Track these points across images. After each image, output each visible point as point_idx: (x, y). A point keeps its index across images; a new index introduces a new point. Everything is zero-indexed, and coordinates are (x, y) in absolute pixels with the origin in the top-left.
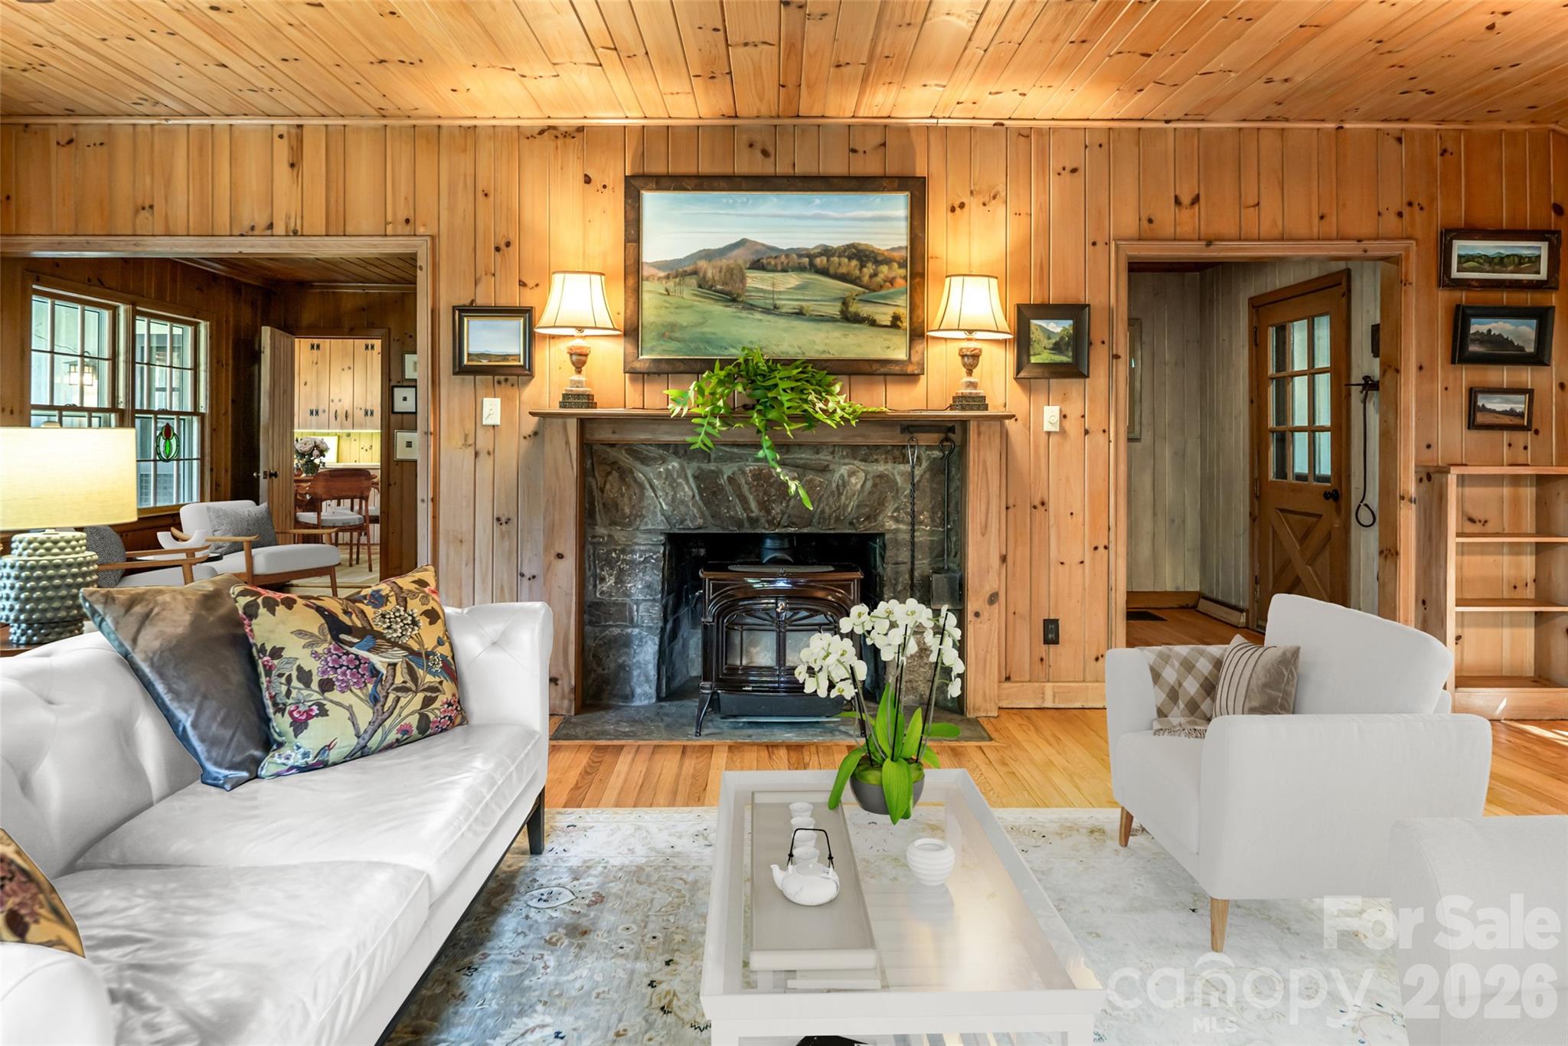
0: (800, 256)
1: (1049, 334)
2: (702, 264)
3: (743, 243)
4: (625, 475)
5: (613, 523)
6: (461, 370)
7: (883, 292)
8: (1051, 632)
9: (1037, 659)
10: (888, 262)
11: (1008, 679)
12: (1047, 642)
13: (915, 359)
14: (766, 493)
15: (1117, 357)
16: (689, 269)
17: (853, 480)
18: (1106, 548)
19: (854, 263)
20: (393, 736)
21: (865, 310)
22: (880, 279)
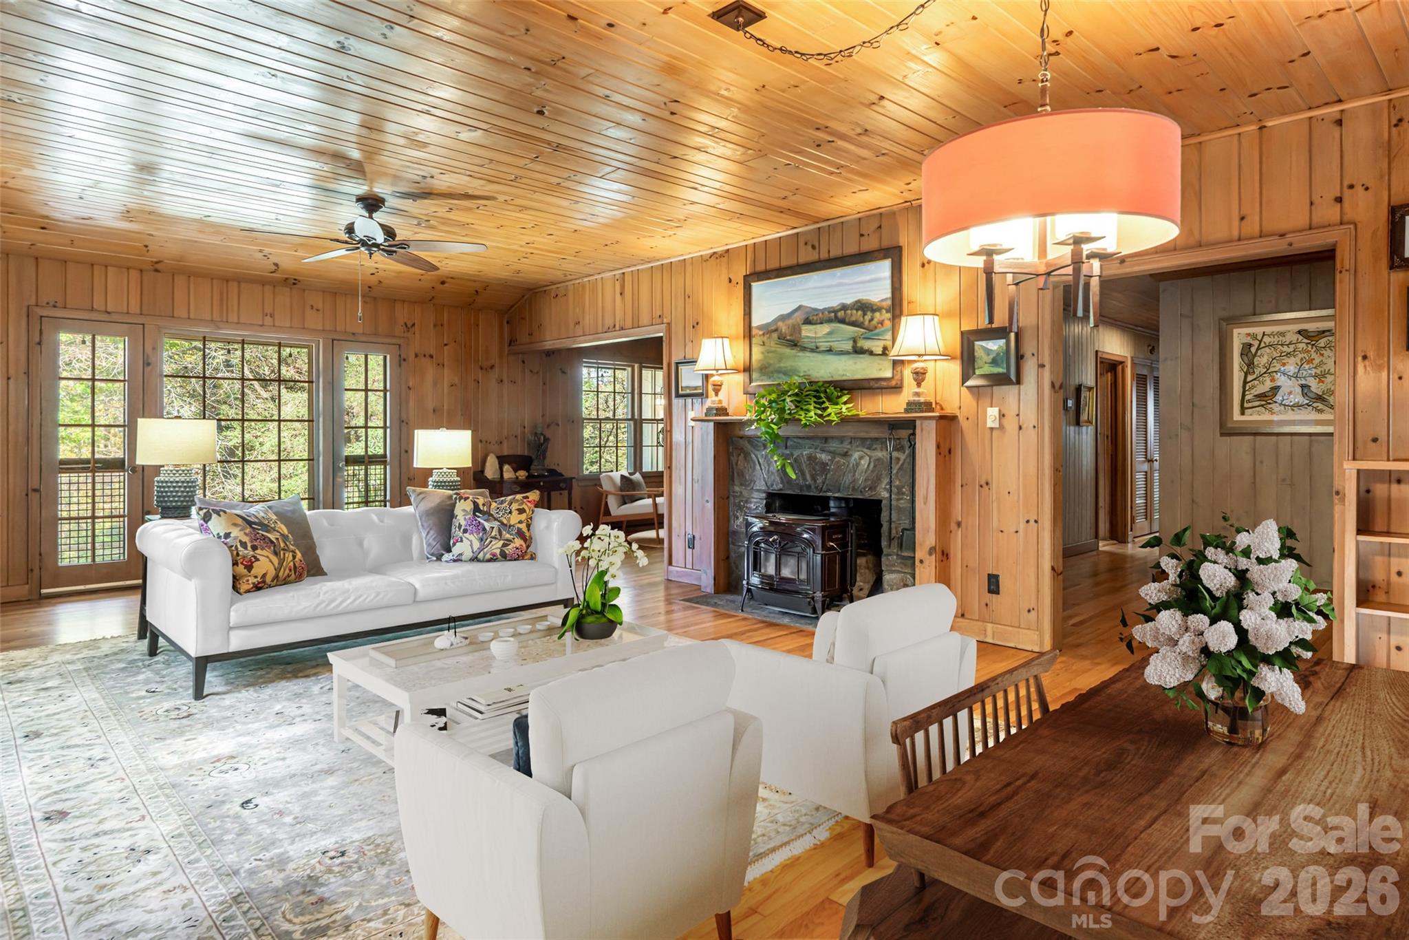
0: (830, 312)
1: (988, 352)
2: (780, 324)
3: (800, 307)
4: (747, 455)
5: (741, 485)
6: (678, 396)
7: (877, 331)
8: (993, 585)
9: (983, 604)
10: (879, 309)
11: (963, 615)
12: (990, 591)
13: (898, 377)
14: (814, 469)
15: (1043, 366)
16: (773, 328)
17: (862, 462)
18: (1036, 521)
19: (860, 313)
20: (488, 556)
21: (866, 344)
22: (875, 321)
